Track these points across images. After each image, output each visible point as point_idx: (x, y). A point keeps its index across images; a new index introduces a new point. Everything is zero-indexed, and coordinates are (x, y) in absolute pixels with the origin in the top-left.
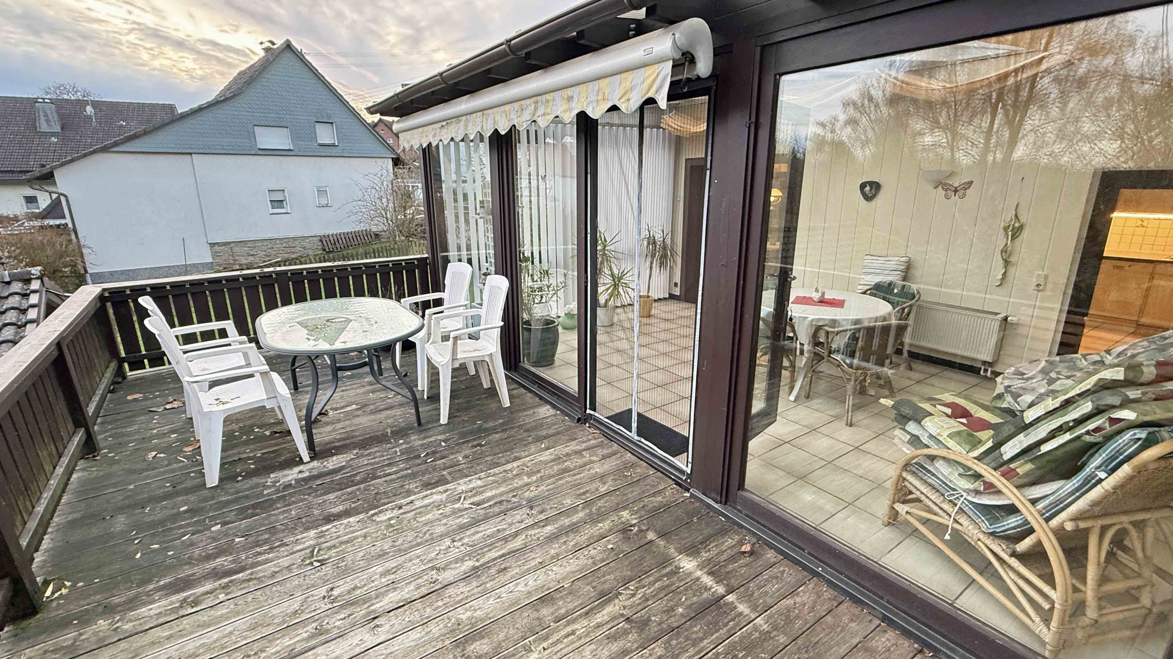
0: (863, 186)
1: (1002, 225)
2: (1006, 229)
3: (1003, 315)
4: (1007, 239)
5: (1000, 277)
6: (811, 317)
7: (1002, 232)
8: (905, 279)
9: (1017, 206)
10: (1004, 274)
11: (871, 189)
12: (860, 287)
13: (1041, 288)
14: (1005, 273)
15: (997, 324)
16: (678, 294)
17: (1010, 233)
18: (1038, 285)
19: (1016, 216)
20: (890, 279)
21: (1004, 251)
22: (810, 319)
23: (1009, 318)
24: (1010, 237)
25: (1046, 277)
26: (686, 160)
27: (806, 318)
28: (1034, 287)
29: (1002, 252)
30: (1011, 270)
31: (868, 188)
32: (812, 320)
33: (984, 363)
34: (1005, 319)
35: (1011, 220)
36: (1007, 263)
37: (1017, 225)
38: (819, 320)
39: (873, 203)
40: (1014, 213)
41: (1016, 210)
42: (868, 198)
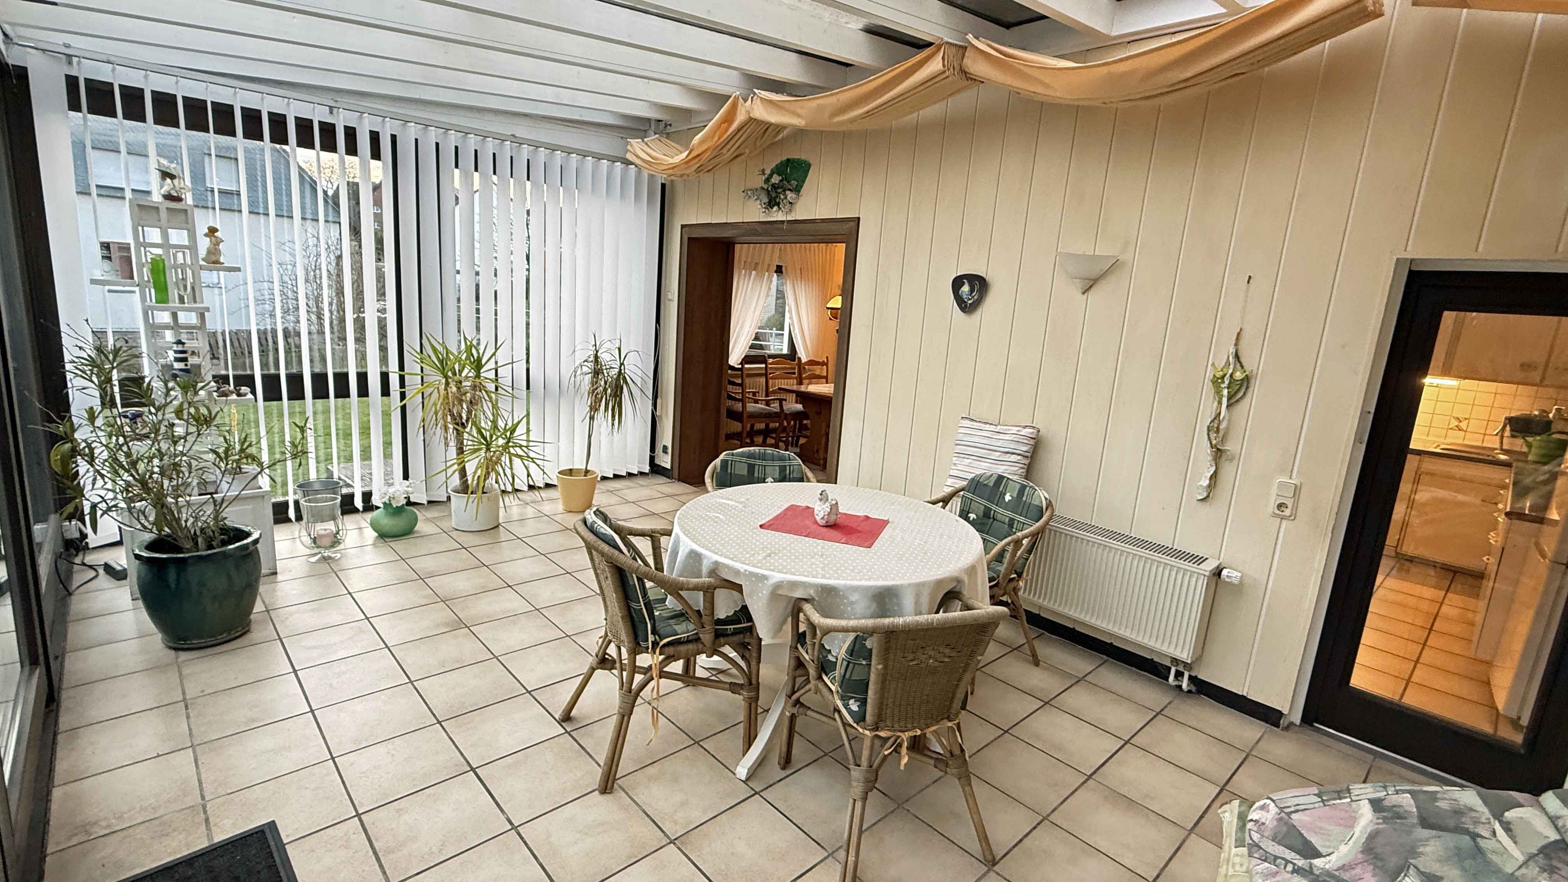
0: (957, 283)
1: (1209, 375)
2: (1216, 382)
3: (1209, 566)
4: (1220, 403)
5: (1205, 482)
6: (777, 577)
7: (1208, 386)
8: (1029, 471)
9: (1239, 334)
10: (1214, 477)
11: (972, 291)
12: (950, 481)
13: (1287, 512)
14: (1215, 473)
15: (1202, 583)
16: (668, 466)
17: (1225, 392)
18: (1280, 506)
19: (1237, 356)
20: (1000, 470)
21: (1214, 428)
22: (772, 581)
23: (1225, 572)
24: (1225, 400)
25: (1297, 490)
26: (683, 226)
27: (765, 578)
28: (1272, 507)
29: (1209, 430)
30: (1228, 470)
31: (966, 288)
32: (778, 586)
33: (1175, 661)
34: (1217, 573)
35: (1228, 363)
36: (1218, 453)
37: (1238, 375)
38: (794, 585)
39: (977, 316)
40: (1232, 350)
41: (1236, 345)
42: (967, 307)
